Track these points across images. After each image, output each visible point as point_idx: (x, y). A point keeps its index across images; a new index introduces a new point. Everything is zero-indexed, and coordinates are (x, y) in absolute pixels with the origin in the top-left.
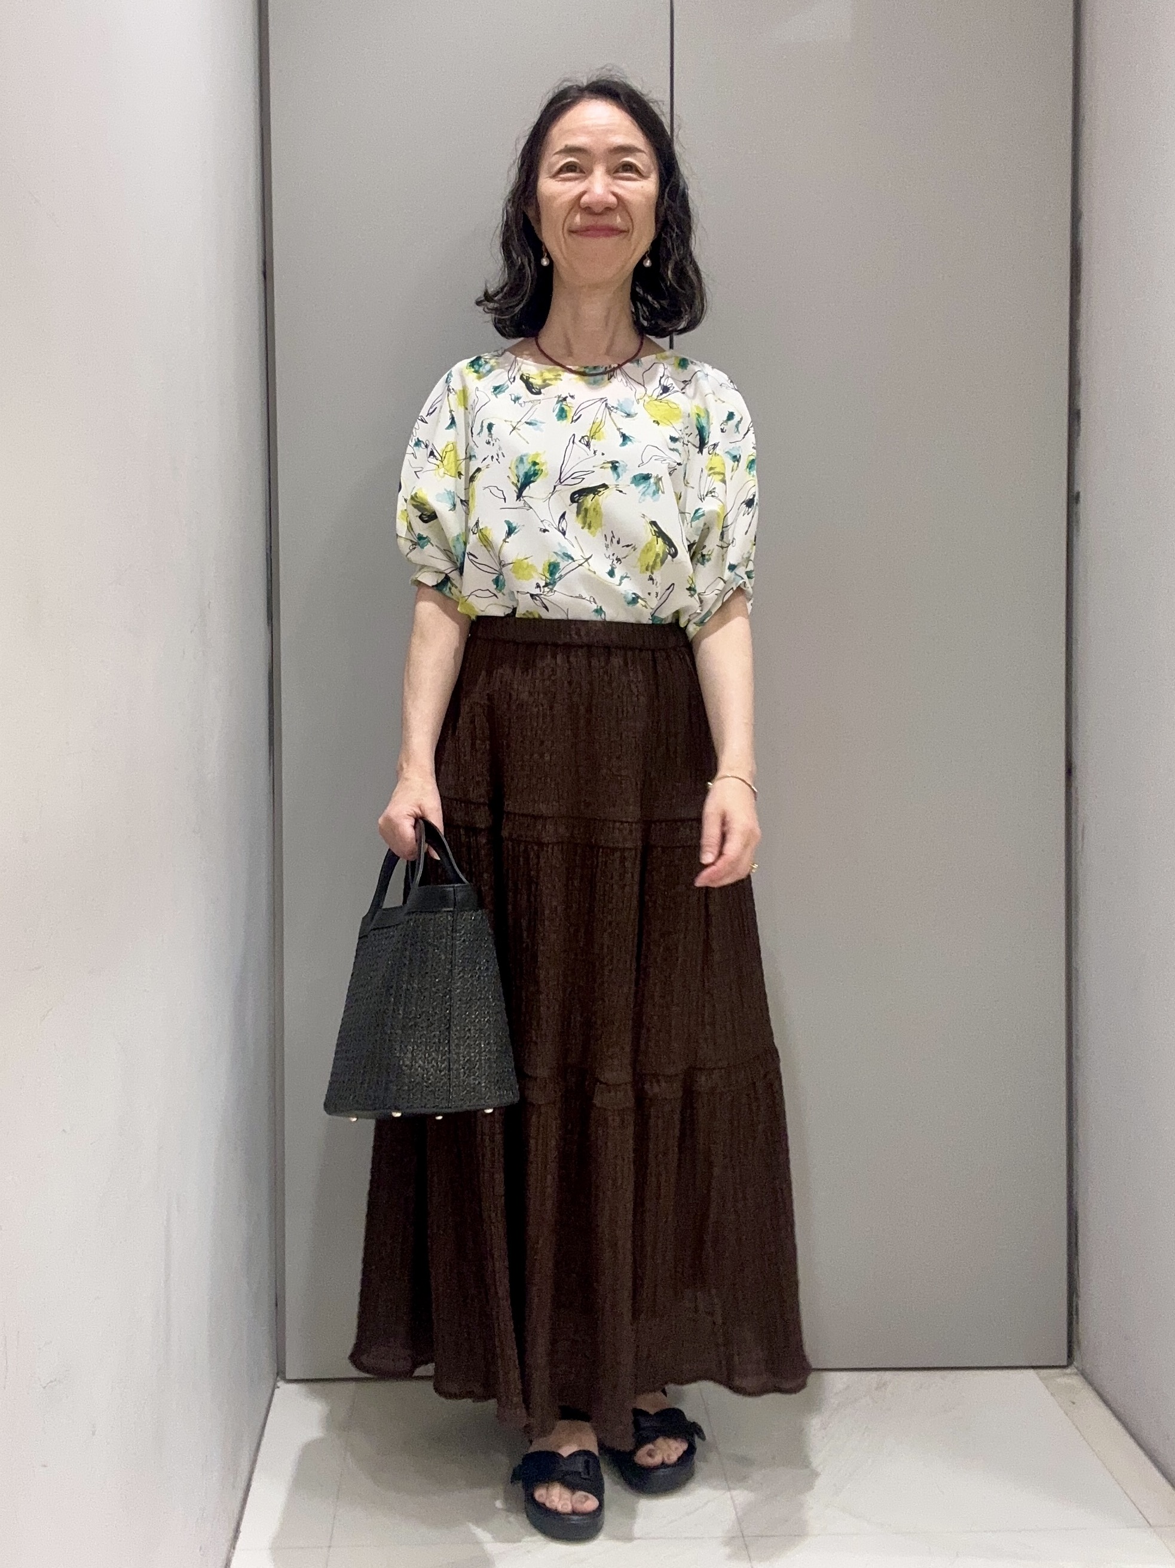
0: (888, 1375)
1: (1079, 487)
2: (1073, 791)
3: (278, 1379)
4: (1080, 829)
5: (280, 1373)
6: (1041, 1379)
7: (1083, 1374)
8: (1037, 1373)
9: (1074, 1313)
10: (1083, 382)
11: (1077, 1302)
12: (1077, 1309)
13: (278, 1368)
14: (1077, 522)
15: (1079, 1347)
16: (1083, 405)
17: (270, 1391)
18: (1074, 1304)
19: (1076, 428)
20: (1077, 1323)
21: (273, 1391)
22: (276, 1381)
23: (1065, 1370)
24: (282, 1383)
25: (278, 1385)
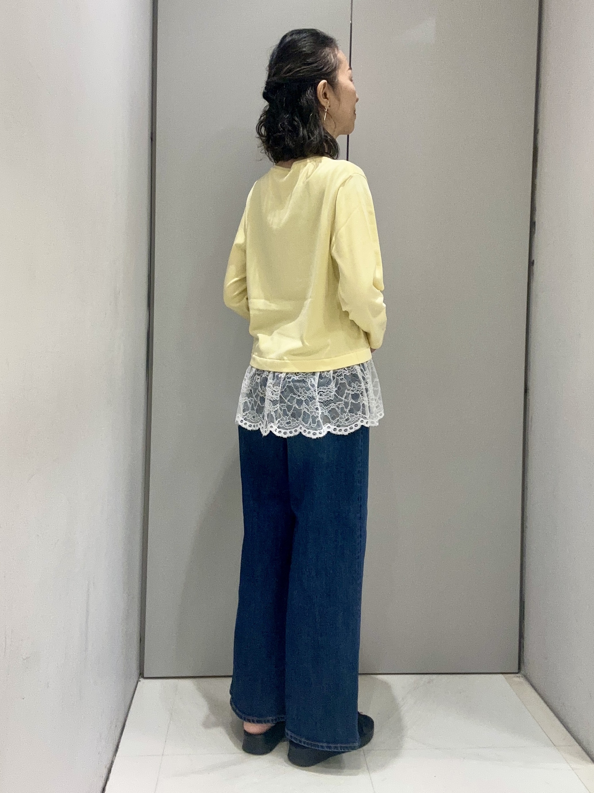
0: (434, 676)
1: (535, 257)
2: (527, 399)
3: (140, 677)
4: (530, 418)
5: (141, 675)
6: (506, 678)
7: (527, 678)
8: (504, 676)
9: (522, 648)
10: (537, 209)
11: (523, 643)
12: (523, 646)
13: (140, 671)
14: (533, 274)
15: (524, 664)
16: (536, 219)
17: (136, 682)
18: (522, 643)
19: (533, 230)
20: (523, 653)
21: (137, 683)
22: (139, 678)
23: (517, 675)
24: (142, 679)
25: (140, 680)
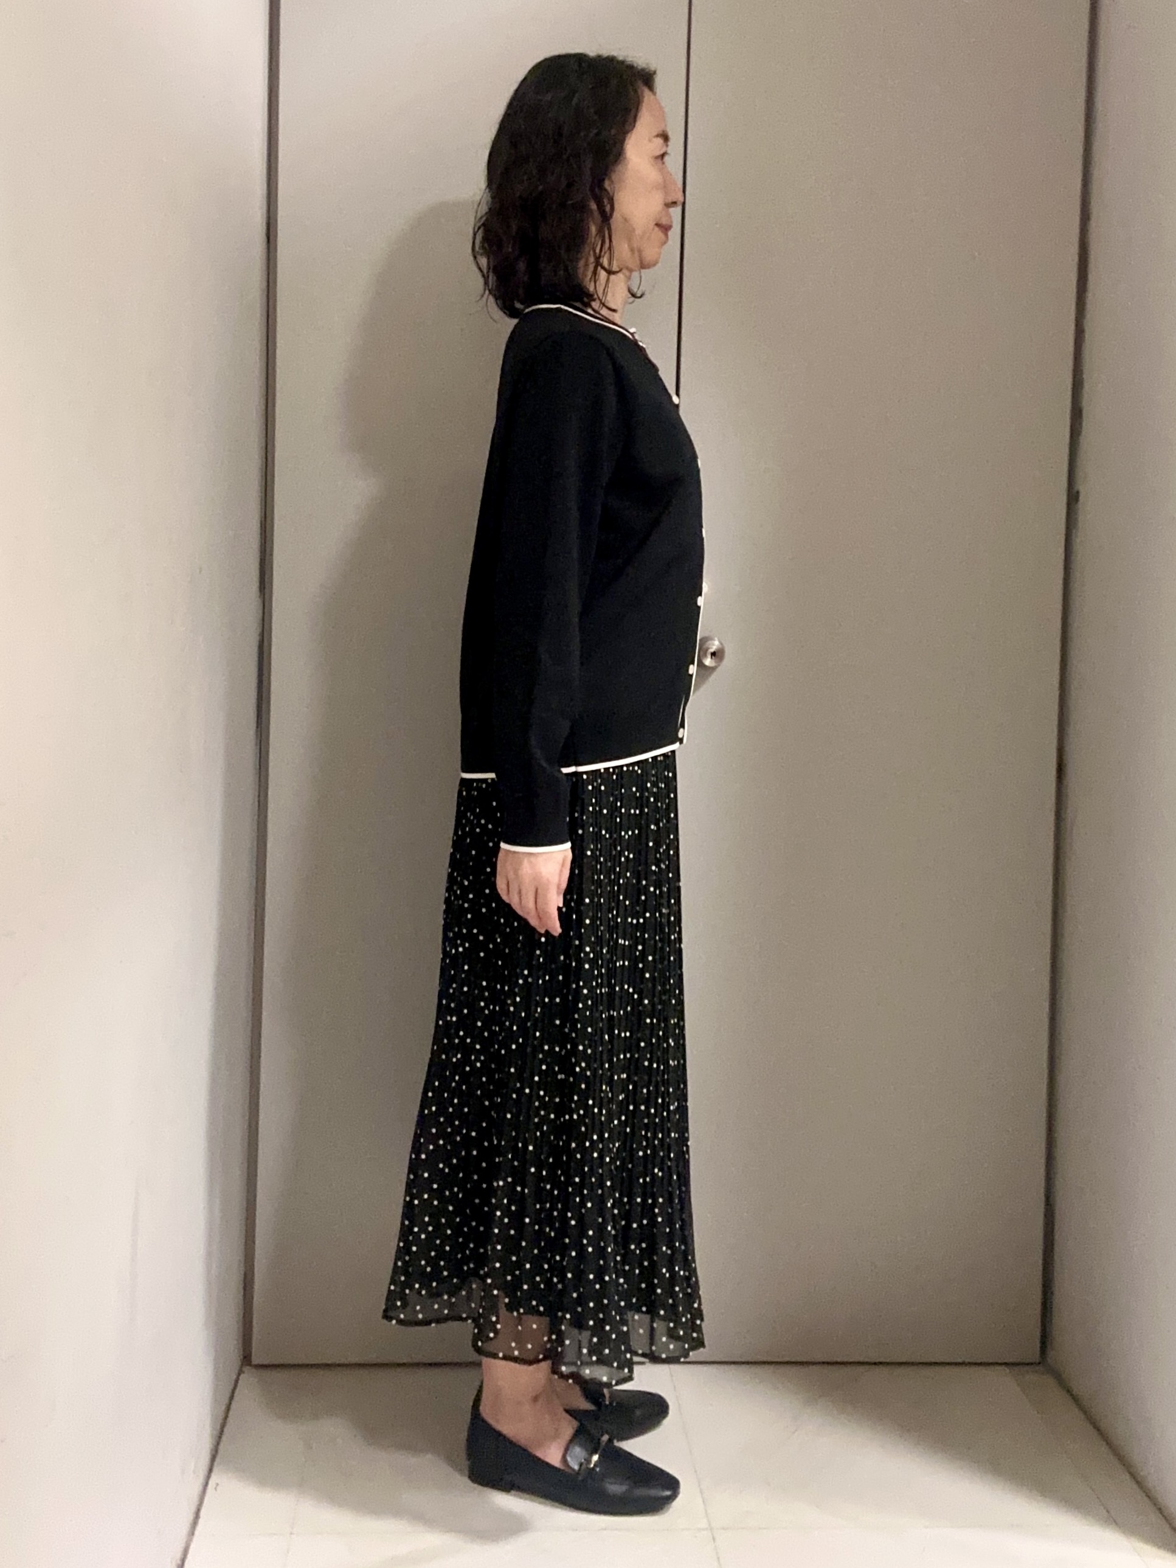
1: (1081, 487)
2: (1063, 787)
3: (245, 1364)
5: (247, 1358)
6: (1012, 1376)
7: (1056, 1375)
8: (1009, 1371)
10: (1087, 384)
13: (244, 1354)
14: (1077, 520)
15: (1053, 1345)
16: (1085, 404)
19: (1078, 429)
21: (239, 1375)
22: (242, 1365)
23: (1040, 1368)
24: (248, 1367)
25: (244, 1369)
